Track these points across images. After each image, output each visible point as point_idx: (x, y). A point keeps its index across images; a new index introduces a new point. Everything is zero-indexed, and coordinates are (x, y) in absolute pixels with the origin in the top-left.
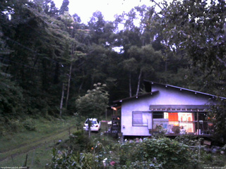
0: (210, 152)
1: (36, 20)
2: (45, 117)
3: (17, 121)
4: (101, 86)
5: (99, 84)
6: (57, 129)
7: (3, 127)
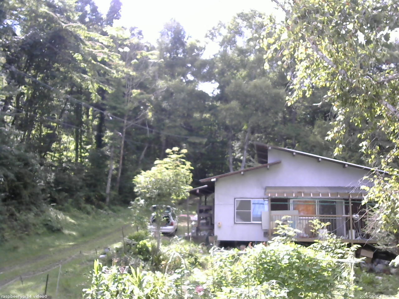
0: (371, 271)
1: (63, 34)
2: (80, 208)
3: (31, 216)
4: (178, 153)
5: (176, 149)
6: (100, 229)
7: (4, 226)
